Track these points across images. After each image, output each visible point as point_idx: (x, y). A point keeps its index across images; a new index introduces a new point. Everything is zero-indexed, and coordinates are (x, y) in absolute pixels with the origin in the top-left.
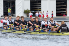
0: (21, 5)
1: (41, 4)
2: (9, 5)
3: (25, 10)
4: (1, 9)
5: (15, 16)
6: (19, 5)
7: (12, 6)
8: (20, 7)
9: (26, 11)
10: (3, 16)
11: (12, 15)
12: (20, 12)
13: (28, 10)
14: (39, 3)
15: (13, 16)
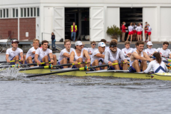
0: (102, 17)
1: (141, 16)
2: (77, 17)
3: (110, 27)
4: (60, 26)
5: (89, 40)
6: (96, 17)
8: (100, 21)
9: (112, 29)
11: (82, 37)
13: (115, 27)
14: (139, 14)
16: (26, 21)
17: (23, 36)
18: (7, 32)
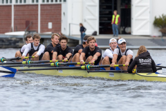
0: (148, 4)
2: (116, 4)
3: (158, 17)
4: (93, 15)
5: (130, 33)
6: (140, 4)
7: (124, 7)
9: (160, 19)
10: (98, 33)
11: (122, 29)
12: (145, 22)
15: (124, 33)
16: (48, 8)
17: (44, 28)
18: (24, 22)
